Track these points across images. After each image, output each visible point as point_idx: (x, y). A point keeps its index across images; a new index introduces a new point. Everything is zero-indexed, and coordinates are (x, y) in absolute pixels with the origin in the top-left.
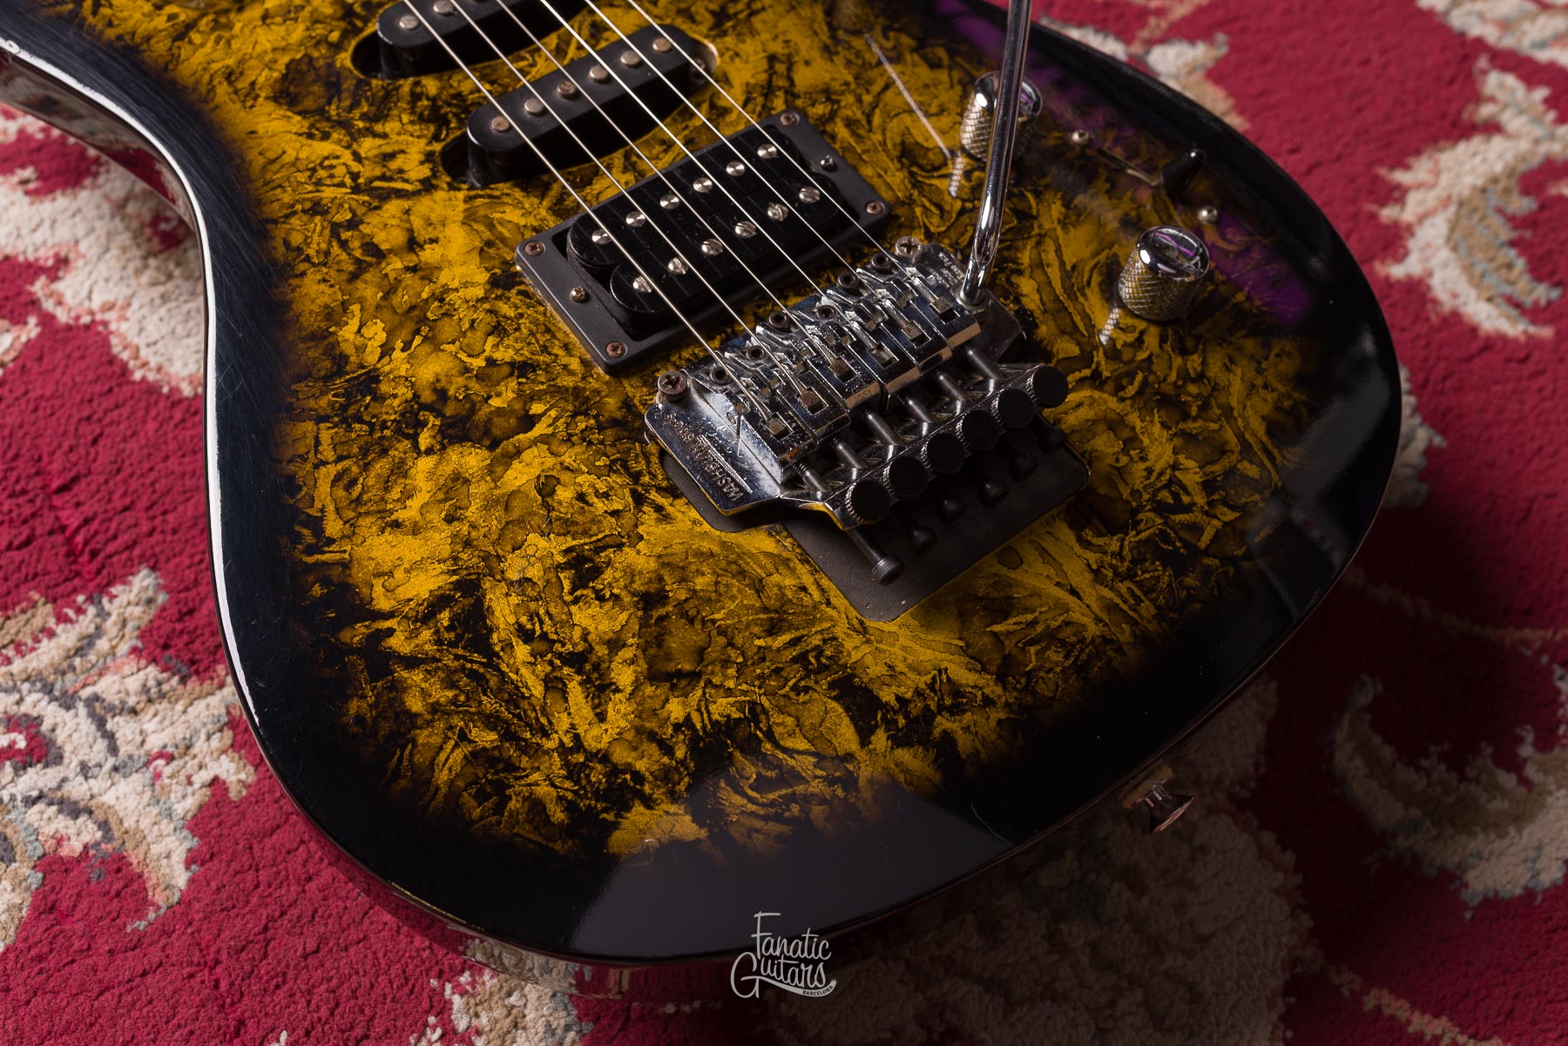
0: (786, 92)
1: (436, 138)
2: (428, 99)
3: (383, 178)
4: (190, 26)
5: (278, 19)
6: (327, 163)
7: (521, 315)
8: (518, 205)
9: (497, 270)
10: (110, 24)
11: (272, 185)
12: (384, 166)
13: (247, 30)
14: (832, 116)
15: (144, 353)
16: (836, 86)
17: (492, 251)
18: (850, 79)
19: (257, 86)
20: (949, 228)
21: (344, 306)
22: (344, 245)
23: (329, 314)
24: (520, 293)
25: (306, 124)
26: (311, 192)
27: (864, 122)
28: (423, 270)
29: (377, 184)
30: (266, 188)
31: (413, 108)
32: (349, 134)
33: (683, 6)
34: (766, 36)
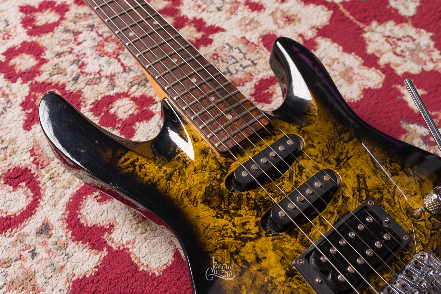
0: (365, 190)
1: (258, 216)
2: (252, 200)
3: (244, 233)
4: (171, 175)
5: (199, 171)
6: (224, 228)
7: (299, 287)
8: (289, 241)
9: (288, 269)
10: (146, 175)
11: (208, 238)
12: (243, 228)
13: (190, 175)
14: (381, 199)
15: (142, 260)
16: (380, 186)
17: (284, 261)
18: (384, 183)
19: (197, 198)
20: (429, 242)
21: (240, 286)
22: (235, 261)
23: (235, 290)
24: (297, 278)
25: (215, 212)
26: (221, 240)
27: (392, 200)
28: (263, 270)
29: (242, 235)
30: (206, 239)
31: (248, 204)
32: (230, 216)
33: (326, 157)
34: (354, 168)
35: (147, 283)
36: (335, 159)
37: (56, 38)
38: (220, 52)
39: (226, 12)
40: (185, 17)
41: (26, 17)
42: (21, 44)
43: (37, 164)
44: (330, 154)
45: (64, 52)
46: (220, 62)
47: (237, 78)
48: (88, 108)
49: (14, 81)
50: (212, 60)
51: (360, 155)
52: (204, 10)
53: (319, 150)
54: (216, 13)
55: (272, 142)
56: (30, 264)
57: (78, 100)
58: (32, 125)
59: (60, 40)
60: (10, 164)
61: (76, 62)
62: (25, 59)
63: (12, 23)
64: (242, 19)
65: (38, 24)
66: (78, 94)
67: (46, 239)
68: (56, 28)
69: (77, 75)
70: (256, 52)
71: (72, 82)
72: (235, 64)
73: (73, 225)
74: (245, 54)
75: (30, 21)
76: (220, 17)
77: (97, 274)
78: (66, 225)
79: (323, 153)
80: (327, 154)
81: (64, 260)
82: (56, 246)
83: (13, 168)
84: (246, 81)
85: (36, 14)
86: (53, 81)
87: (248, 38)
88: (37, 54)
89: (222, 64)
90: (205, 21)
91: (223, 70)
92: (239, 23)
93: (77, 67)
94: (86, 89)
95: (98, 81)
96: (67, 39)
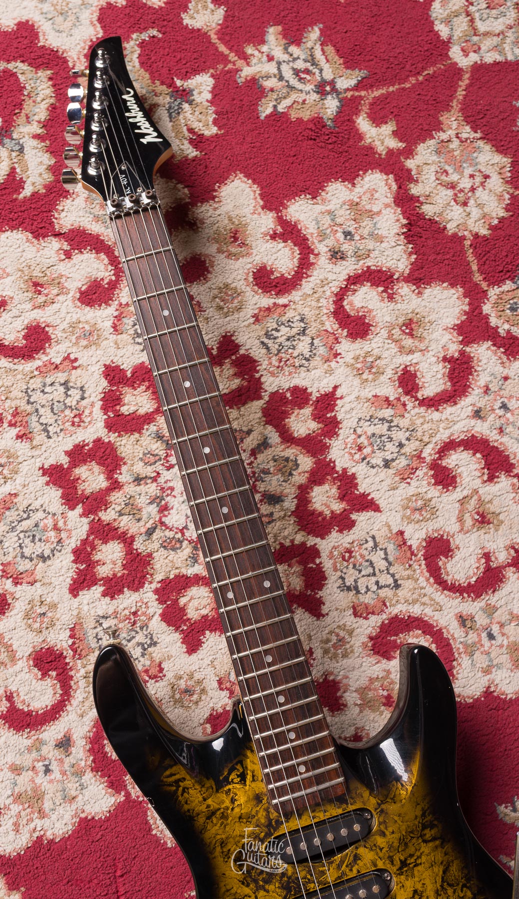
31: (281, 880)
32: (256, 887)
33: (391, 854)
34: (417, 879)
35: (156, 850)
36: (401, 861)
37: (141, 446)
38: (357, 549)
39: (396, 474)
40: (332, 465)
41: (111, 391)
42: (94, 441)
43: (75, 651)
44: (398, 852)
45: (146, 477)
46: (351, 566)
47: (363, 602)
48: (154, 586)
49: (72, 508)
50: (341, 559)
51: (432, 865)
52: (364, 459)
53: (387, 842)
54: (380, 470)
55: (340, 811)
56: (41, 779)
57: (145, 570)
58: (81, 590)
59: (146, 452)
60: (44, 640)
61: (158, 500)
62: (93, 473)
63: (90, 397)
64: (413, 495)
65: (125, 410)
66: (148, 559)
67: (64, 757)
68: (146, 427)
69: (154, 525)
70: (407, 565)
71: (143, 537)
72: (370, 578)
73: (96, 751)
74: (390, 564)
75: (113, 400)
76: (382, 481)
77: (107, 819)
78: (88, 747)
79: (391, 847)
80: (395, 850)
81: (76, 790)
82: (72, 770)
83: (46, 647)
84: (373, 613)
85: (126, 390)
86: (122, 525)
87: (406, 535)
88: (109, 468)
89: (351, 571)
90: (358, 481)
91: (349, 581)
92: (405, 501)
93: (158, 509)
94: (159, 553)
95: (178, 545)
96: (155, 453)
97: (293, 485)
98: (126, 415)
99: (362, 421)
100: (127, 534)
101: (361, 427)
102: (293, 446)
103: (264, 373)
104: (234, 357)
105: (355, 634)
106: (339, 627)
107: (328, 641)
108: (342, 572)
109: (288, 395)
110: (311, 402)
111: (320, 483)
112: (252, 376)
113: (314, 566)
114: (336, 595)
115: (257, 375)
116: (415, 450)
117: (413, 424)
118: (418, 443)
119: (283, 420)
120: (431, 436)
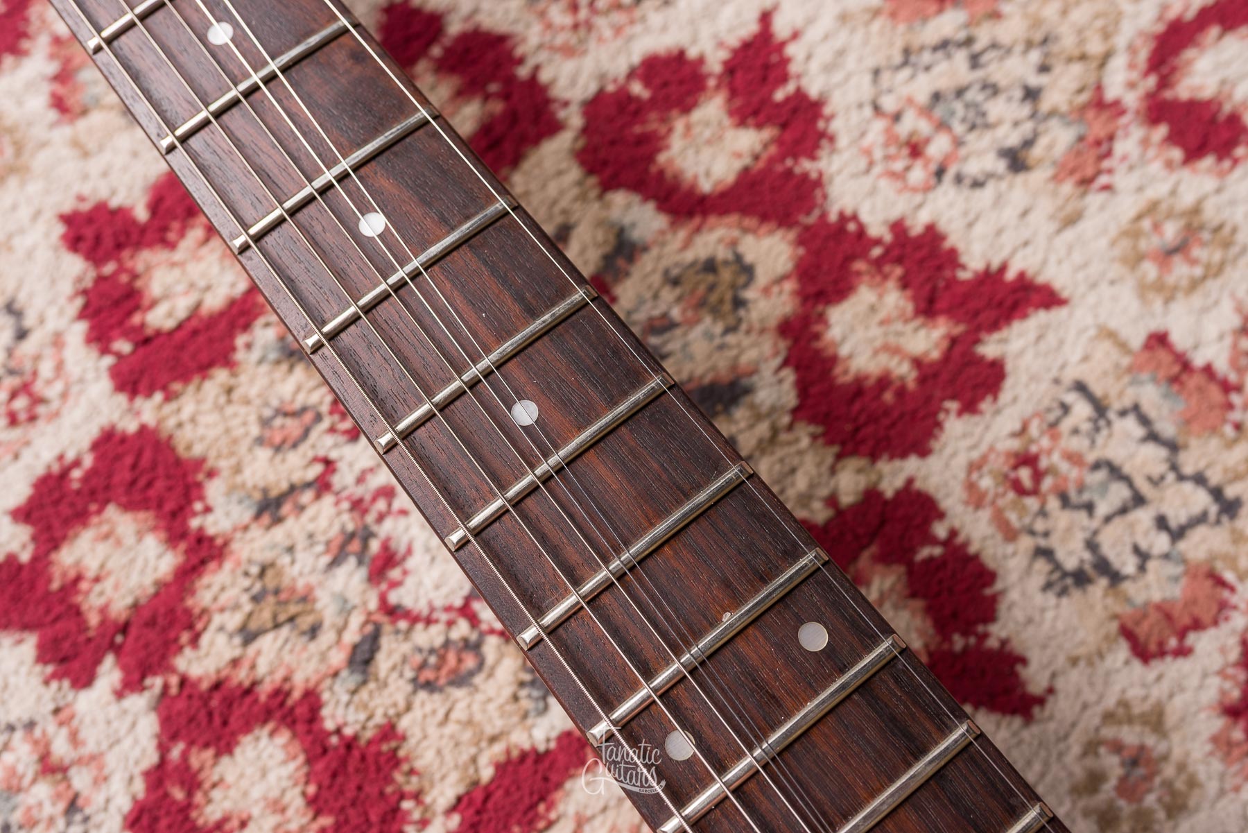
37: (247, 402)
38: (1045, 442)
39: (1056, 179)
40: (852, 227)
41: (100, 279)
42: (96, 446)
45: (293, 489)
46: (1053, 504)
47: (1147, 604)
49: (84, 680)
50: (1011, 495)
52: (940, 173)
54: (1004, 185)
57: (389, 790)
59: (267, 413)
61: (355, 546)
62: (119, 543)
63: (42, 321)
64: (1139, 217)
65: (159, 318)
66: (385, 747)
68: (240, 340)
69: (369, 628)
70: (1229, 430)
71: (349, 680)
72: (1131, 517)
74: (1173, 447)
75: (117, 303)
76: (1025, 213)
84: (1197, 625)
85: (145, 259)
86: (262, 668)
87: (1180, 339)
88: (169, 506)
89: (1061, 519)
90: (954, 239)
91: (1072, 555)
92: (1125, 244)
93: (363, 572)
94: (417, 713)
95: (470, 662)
96: (297, 405)
97: (763, 331)
98: (171, 333)
99: (886, 77)
100: (288, 694)
101: (890, 91)
102: (712, 220)
103: (542, 57)
104: (436, 51)
105: (1171, 720)
106: (1109, 717)
107: (1094, 780)
108: (1032, 533)
109: (637, 88)
110: (712, 83)
111: (840, 290)
112: (510, 80)
113: (937, 551)
114: (1050, 615)
115: (523, 72)
116: (1080, 91)
117: (1036, 23)
118: (1077, 69)
119: (650, 158)
120: (1106, 35)
